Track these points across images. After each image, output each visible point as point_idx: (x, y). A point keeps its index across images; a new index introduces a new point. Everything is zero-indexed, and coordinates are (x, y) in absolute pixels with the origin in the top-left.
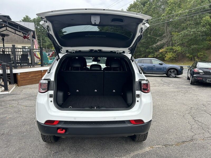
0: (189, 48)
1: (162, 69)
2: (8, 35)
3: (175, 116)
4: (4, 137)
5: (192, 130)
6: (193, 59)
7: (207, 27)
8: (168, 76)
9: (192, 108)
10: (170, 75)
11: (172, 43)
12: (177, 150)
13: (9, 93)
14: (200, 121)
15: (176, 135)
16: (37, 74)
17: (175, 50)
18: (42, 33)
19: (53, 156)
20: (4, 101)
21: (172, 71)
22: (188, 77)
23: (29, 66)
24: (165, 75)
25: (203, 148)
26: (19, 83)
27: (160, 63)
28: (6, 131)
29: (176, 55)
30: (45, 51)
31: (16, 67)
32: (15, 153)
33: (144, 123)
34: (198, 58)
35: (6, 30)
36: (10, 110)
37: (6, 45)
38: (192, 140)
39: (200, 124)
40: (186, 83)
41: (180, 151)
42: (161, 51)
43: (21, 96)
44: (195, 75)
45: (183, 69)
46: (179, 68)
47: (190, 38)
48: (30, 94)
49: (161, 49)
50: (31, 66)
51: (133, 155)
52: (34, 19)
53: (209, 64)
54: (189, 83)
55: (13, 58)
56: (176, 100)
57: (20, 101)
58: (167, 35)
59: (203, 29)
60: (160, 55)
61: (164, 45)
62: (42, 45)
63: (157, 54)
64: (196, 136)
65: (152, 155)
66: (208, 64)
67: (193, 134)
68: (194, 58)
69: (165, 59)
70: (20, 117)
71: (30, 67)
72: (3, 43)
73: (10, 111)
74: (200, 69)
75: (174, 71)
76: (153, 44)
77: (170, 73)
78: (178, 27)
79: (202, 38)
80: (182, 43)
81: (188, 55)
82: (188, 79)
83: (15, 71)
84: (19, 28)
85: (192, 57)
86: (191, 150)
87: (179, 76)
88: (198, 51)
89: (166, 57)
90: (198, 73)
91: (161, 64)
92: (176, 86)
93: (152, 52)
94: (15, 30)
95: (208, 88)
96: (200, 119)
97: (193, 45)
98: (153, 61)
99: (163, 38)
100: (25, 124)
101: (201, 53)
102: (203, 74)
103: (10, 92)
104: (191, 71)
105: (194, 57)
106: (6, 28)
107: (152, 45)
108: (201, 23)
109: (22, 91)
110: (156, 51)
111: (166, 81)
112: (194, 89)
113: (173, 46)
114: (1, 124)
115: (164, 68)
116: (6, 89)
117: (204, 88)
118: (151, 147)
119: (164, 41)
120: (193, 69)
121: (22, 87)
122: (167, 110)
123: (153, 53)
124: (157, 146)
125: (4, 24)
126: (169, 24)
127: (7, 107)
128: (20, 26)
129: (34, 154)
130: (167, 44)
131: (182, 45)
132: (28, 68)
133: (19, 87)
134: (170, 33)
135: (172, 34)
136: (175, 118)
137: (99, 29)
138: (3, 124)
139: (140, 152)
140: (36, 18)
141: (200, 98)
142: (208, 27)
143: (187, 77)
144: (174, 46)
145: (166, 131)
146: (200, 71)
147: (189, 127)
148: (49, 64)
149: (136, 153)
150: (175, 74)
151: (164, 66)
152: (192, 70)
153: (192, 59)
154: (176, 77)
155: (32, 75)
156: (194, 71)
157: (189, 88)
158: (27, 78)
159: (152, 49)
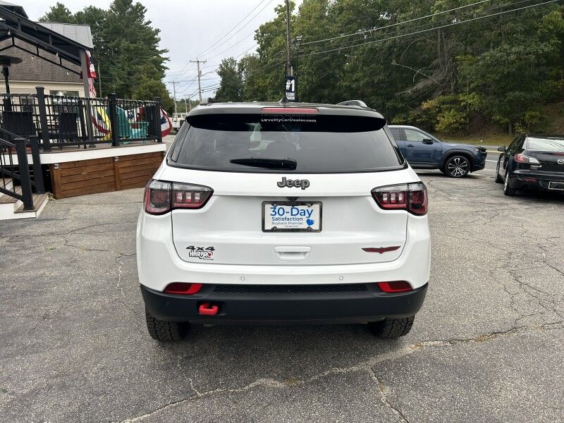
0: (502, 99)
1: (432, 155)
2: (18, 61)
3: (471, 274)
4: (52, 324)
5: (515, 307)
6: (510, 129)
7: (552, 41)
8: (446, 173)
9: (511, 253)
10: (452, 170)
11: (456, 85)
12: (480, 350)
13: (38, 215)
14: (532, 285)
15: (476, 317)
16: (103, 168)
17: (462, 104)
18: (101, 55)
19: (182, 366)
20: (27, 237)
21: (457, 160)
22: (499, 176)
23: (82, 146)
24: (438, 171)
25: (544, 346)
26: (57, 191)
27: (426, 138)
28: (54, 309)
29: (464, 118)
30: (122, 106)
31: (48, 149)
32: (86, 360)
33: (412, 290)
34: (524, 124)
35: (14, 45)
36: (50, 258)
37: (15, 88)
38: (514, 329)
39: (533, 292)
40: (494, 192)
41: (487, 354)
42: (425, 105)
43: (70, 224)
44: (517, 172)
45: (485, 155)
46: (476, 152)
47: (506, 71)
48: (92, 219)
49: (426, 101)
50: (87, 146)
51: (374, 364)
52: (79, 14)
53: (556, 141)
54: (502, 193)
55: (37, 123)
56: (471, 234)
57: (70, 237)
58: (444, 63)
59: (542, 46)
60: (424, 118)
61: (434, 91)
62: (102, 87)
63: (416, 114)
64: (525, 319)
65: (420, 362)
66: (553, 141)
67: (516, 316)
68: (513, 127)
69: (437, 129)
70: (79, 275)
71: (85, 148)
72: (7, 83)
73: (49, 261)
74: (532, 154)
75: (462, 161)
76: (406, 87)
77: (450, 166)
78: (475, 41)
79: (536, 73)
80: (484, 85)
81: (498, 118)
82: (500, 180)
83: (46, 158)
84: (51, 42)
85: (507, 123)
86: (515, 352)
87: (473, 174)
88: (525, 106)
89: (438, 122)
90: (527, 165)
91: (428, 142)
92: (469, 200)
93: (402, 107)
94: (38, 46)
95: (549, 205)
96: (532, 281)
97: (511, 90)
98: (407, 132)
99: (432, 71)
100: (96, 294)
101: (533, 113)
102: (539, 169)
103: (39, 213)
104: (507, 159)
105: (513, 122)
106: (13, 41)
107: (403, 88)
108: (538, 32)
109: (69, 210)
110: (414, 106)
111: (442, 186)
112: (516, 206)
113: (458, 93)
114: (36, 292)
115: (435, 151)
116: (29, 206)
117: (541, 205)
118: (417, 346)
119: (434, 79)
120: (514, 156)
121: (66, 200)
122: (450, 258)
123: (404, 110)
124: (432, 343)
125: (11, 31)
126: (448, 32)
127: (41, 252)
128: (53, 37)
129: (136, 362)
130: (443, 87)
131: (482, 90)
132: (78, 150)
133: (57, 201)
134: (453, 56)
135: (457, 60)
136: (472, 277)
137: (258, 43)
138: (41, 293)
139: (391, 356)
140: (84, 12)
141: (531, 230)
142: (555, 40)
143: (495, 175)
144: (462, 92)
145: (451, 309)
146: (533, 160)
147: (507, 299)
148: (132, 140)
149: (382, 358)
150: (464, 168)
151: (435, 145)
152: (511, 157)
153: (508, 129)
154: (465, 176)
155: (90, 169)
156: (517, 159)
157: (502, 204)
158: (78, 178)
159: (402, 99)
